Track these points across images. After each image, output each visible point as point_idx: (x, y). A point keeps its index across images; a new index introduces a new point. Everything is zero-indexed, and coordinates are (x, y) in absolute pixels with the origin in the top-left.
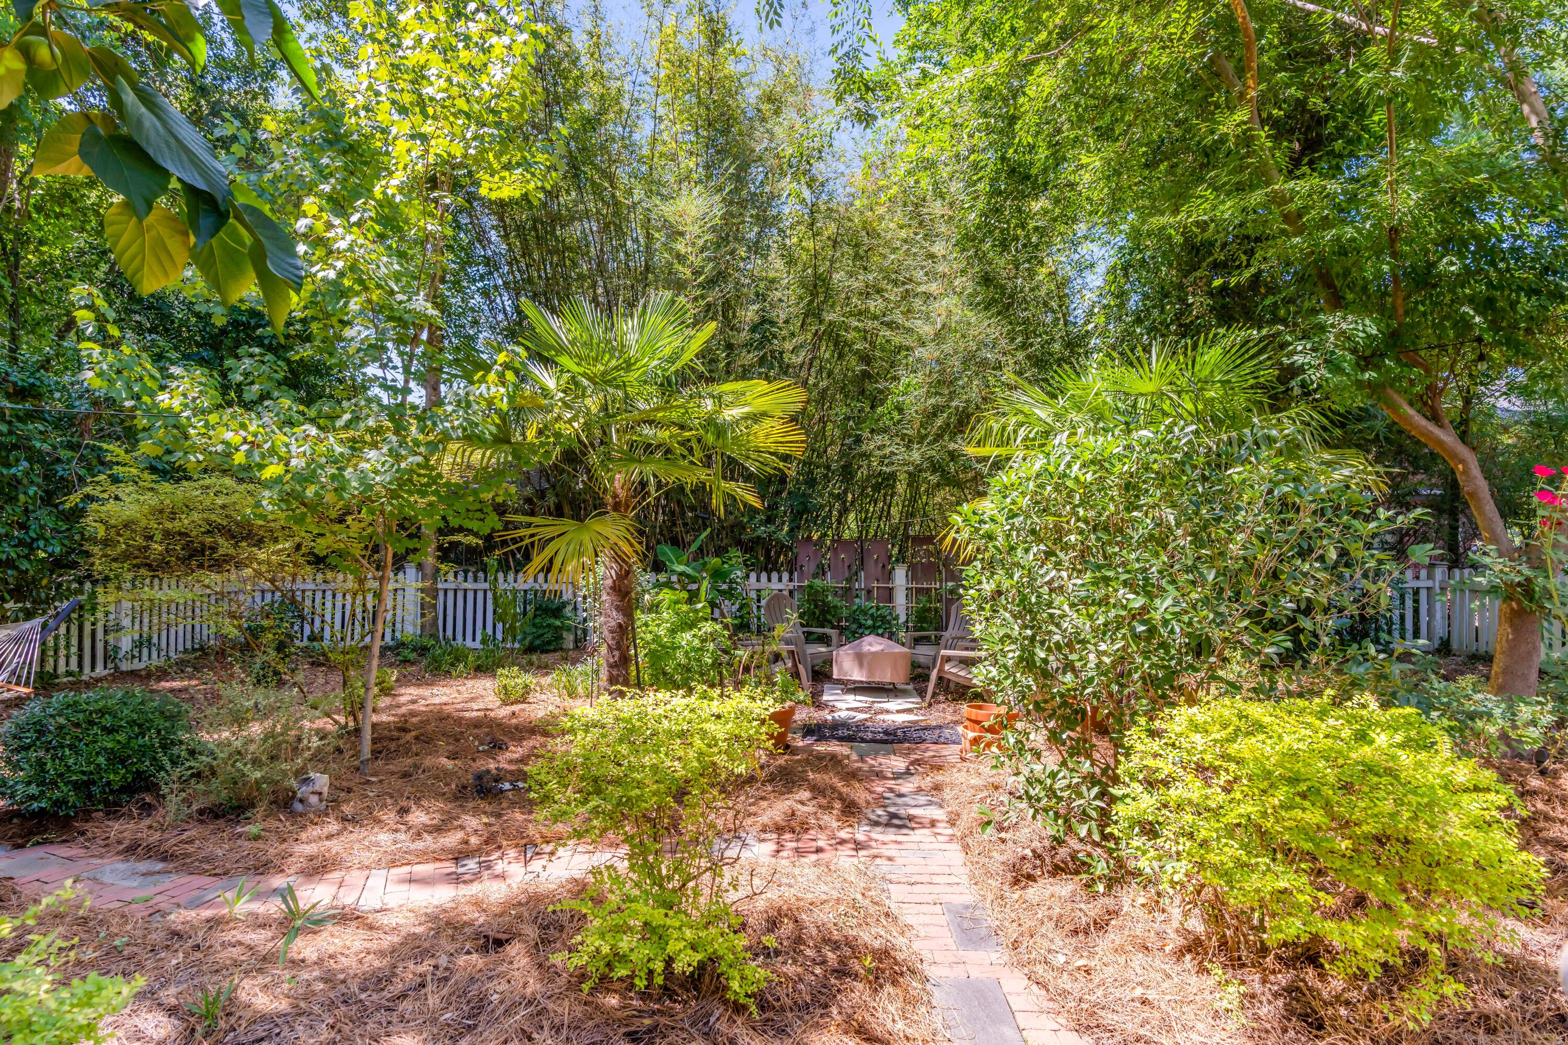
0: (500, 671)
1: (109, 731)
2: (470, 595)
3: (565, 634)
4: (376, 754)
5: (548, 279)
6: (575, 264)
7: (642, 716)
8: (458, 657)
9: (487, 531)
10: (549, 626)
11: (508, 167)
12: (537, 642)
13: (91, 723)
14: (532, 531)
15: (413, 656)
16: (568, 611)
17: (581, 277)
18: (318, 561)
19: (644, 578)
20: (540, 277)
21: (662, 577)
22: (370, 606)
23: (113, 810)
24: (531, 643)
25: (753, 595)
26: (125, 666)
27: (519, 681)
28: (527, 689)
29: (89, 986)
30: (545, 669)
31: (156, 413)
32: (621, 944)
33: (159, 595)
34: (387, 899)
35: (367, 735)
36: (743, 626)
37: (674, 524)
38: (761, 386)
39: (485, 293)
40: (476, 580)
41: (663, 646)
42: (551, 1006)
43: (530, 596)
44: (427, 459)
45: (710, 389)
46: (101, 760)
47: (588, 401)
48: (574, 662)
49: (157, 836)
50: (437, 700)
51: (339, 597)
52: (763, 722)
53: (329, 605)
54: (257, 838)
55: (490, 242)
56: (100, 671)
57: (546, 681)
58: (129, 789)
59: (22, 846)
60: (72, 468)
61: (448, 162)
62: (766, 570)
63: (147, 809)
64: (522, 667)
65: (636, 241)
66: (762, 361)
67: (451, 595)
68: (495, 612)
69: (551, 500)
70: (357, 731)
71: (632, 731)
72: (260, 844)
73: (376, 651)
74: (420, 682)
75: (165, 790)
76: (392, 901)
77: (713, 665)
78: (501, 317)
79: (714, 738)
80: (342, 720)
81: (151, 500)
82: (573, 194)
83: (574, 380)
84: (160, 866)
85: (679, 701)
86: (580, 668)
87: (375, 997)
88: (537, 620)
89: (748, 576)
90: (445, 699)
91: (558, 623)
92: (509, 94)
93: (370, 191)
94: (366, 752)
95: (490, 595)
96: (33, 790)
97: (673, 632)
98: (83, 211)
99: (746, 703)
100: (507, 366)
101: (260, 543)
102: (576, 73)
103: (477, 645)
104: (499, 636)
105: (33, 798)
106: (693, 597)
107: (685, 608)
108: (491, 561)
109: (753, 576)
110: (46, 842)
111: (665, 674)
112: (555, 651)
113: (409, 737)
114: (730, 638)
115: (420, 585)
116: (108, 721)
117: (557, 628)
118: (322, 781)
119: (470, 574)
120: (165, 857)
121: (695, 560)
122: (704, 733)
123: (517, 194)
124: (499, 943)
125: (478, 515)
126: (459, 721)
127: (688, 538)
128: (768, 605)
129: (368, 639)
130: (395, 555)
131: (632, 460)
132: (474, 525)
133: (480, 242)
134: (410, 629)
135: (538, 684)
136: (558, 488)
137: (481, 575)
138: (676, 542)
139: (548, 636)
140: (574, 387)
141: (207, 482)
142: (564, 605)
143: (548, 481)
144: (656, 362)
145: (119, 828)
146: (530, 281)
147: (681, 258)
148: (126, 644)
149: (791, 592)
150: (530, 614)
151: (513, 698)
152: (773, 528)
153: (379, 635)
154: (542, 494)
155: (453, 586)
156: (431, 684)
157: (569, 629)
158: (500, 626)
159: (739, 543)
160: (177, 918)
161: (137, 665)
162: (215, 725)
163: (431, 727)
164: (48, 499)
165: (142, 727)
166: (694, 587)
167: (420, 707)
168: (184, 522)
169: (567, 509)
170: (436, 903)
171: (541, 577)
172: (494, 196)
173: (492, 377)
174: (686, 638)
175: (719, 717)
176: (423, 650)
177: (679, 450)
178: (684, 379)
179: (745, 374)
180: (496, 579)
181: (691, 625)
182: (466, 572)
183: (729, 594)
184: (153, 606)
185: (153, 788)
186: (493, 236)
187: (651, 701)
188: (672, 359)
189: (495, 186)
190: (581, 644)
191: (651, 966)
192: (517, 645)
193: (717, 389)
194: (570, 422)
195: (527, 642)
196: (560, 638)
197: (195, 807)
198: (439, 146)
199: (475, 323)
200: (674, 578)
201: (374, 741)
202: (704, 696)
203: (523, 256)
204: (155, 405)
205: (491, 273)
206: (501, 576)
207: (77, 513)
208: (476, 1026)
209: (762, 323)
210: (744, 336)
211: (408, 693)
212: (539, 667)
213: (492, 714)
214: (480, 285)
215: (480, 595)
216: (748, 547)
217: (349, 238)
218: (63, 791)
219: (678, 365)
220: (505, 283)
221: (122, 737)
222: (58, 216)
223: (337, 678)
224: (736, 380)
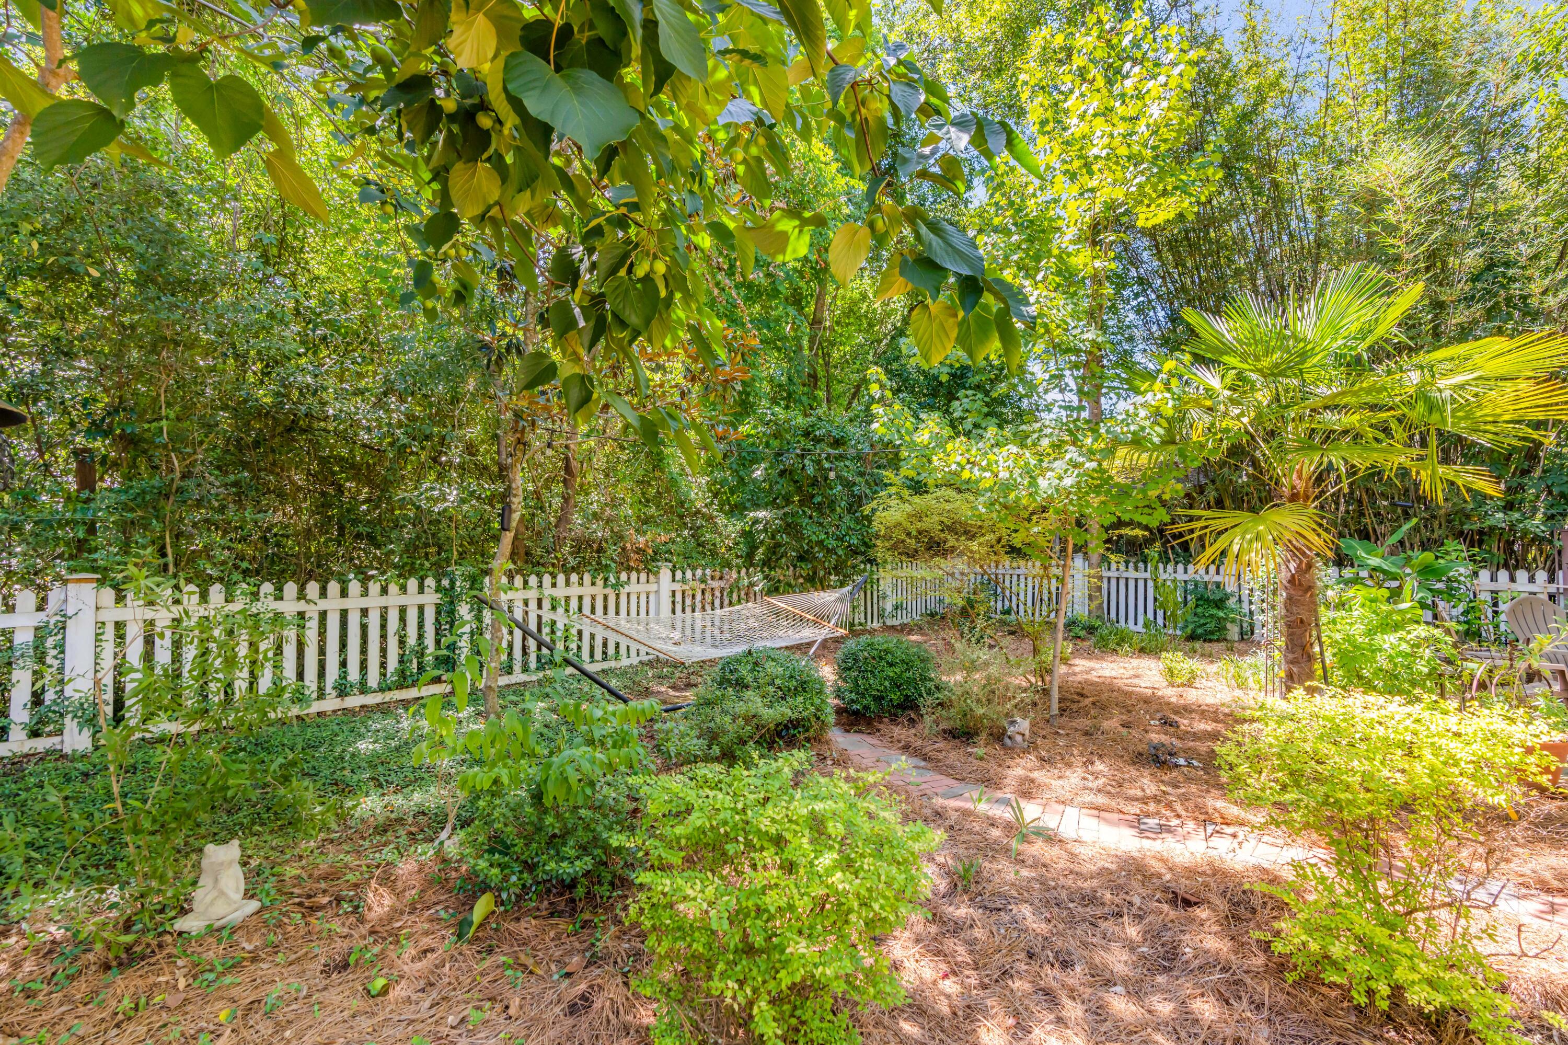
0: (1164, 654)
1: (891, 665)
2: (1132, 584)
3: (1229, 626)
4: (1062, 711)
5: (1201, 282)
6: (1230, 261)
7: (1349, 718)
8: (1123, 639)
9: (1154, 524)
10: (1212, 616)
11: (1165, 193)
12: (1199, 631)
13: (881, 658)
14: (1202, 523)
15: (1082, 633)
16: (1232, 602)
17: (1238, 272)
18: (1013, 551)
19: (1326, 574)
20: (1193, 282)
21: (1348, 572)
22: (1053, 590)
23: (894, 718)
24: (1193, 631)
25: (1485, 597)
26: (889, 622)
27: (1185, 666)
28: (1193, 675)
29: (918, 829)
30: (1209, 657)
31: (912, 446)
32: (1333, 949)
33: (915, 574)
34: (1081, 833)
35: (1055, 695)
36: (1471, 634)
37: (1362, 514)
38: (1499, 344)
39: (1139, 310)
40: (1136, 569)
41: (1357, 647)
42: (1248, 981)
43: (1190, 587)
44: (1100, 465)
45: (1415, 360)
46: (887, 683)
47: (1258, 395)
48: (1243, 653)
49: (919, 743)
50: (1107, 673)
51: (1030, 580)
52: (1530, 751)
53: (1022, 585)
54: (981, 759)
55: (1142, 262)
56: (876, 625)
57: (1212, 668)
58: (902, 706)
59: (848, 731)
60: (861, 488)
61: (1111, 206)
62: (1506, 566)
63: (912, 721)
64: (1186, 654)
65: (1303, 219)
66: (1490, 314)
67: (1113, 582)
68: (1155, 599)
69: (1212, 495)
70: (1046, 692)
71: (1337, 729)
72: (983, 764)
73: (1061, 626)
74: (1090, 655)
75: (923, 711)
76: (1086, 837)
77: (1430, 674)
78: (1155, 328)
79: (1452, 757)
80: (1033, 680)
81: (908, 508)
82: (1227, 192)
83: (1240, 376)
84: (923, 764)
85: (1395, 707)
86: (1249, 660)
87: (1080, 909)
88: (1199, 610)
89: (1476, 574)
90: (1114, 674)
91: (1221, 614)
92: (1167, 125)
93: (1049, 251)
94: (1055, 710)
95: (1150, 584)
96: (853, 696)
97: (1370, 633)
98: (859, 318)
99: (1499, 725)
100: (1171, 374)
101: (972, 537)
102: (1228, 74)
103: (1140, 628)
104: (1160, 621)
105: (853, 701)
106: (1395, 595)
107: (1385, 607)
108: (1153, 552)
109: (1485, 575)
110: (859, 732)
111: (1360, 677)
112: (1218, 641)
113: (1087, 701)
114: (1455, 646)
115: (1087, 572)
116: (889, 658)
117: (1219, 619)
118: (1024, 725)
119: (1131, 565)
120: (926, 758)
121: (1392, 554)
122: (1436, 750)
123: (1172, 216)
124: (1187, 903)
125: (1147, 510)
126: (1129, 694)
127: (1381, 529)
128: (1513, 611)
129: (1053, 615)
130: (1075, 545)
131: (1311, 448)
132: (1144, 520)
133: (1132, 264)
134: (1081, 611)
135: (1204, 670)
136: (1218, 483)
137: (1141, 565)
138: (1365, 535)
139: (1211, 626)
140: (1241, 384)
141: (939, 494)
142: (1227, 597)
143: (1206, 476)
144: (1340, 342)
145: (897, 731)
146: (1183, 288)
147: (1392, 229)
148: (889, 607)
149: (1552, 597)
150: (1191, 604)
151: (1179, 681)
152: (1517, 515)
153: (1062, 613)
154: (1201, 490)
155: (1116, 574)
156: (1102, 658)
157: (1233, 621)
158: (1160, 613)
159: (1460, 535)
160: (938, 802)
161: (895, 622)
162: (951, 671)
163: (1104, 696)
164: (850, 510)
165: (908, 665)
166: (1395, 584)
167: (1093, 677)
168: (927, 523)
169: (1227, 502)
170: (1124, 848)
171: (1213, 568)
172: (1149, 224)
173: (1158, 385)
174: (1388, 641)
175: (1458, 735)
176: (1091, 630)
177: (1370, 433)
178: (1378, 354)
179: (1464, 334)
180: (1156, 568)
181: (1396, 627)
182: (1127, 563)
183: (1450, 593)
184: (912, 581)
185: (916, 708)
186: (1146, 255)
187: (1358, 703)
188: (1363, 334)
189: (1150, 215)
190: (1247, 635)
191: (1373, 984)
192: (1178, 632)
193: (1423, 358)
194: (1238, 417)
195: (1189, 630)
196: (1222, 629)
197: (941, 727)
198: (1104, 195)
199: (1131, 339)
200: (1364, 574)
201: (1061, 700)
202: (1434, 706)
203: (1176, 267)
204: (913, 441)
205: (1144, 290)
206: (1161, 566)
207: (869, 518)
208: (1171, 969)
209: (1490, 266)
210: (1462, 287)
211: (1082, 664)
212: (1202, 655)
213: (1160, 693)
214: (1134, 303)
215: (1141, 584)
216: (1477, 539)
217: (1036, 293)
218: (868, 701)
219: (1370, 340)
220: (1158, 297)
221: (897, 670)
222: (848, 325)
223: (1027, 644)
224: (1449, 343)
